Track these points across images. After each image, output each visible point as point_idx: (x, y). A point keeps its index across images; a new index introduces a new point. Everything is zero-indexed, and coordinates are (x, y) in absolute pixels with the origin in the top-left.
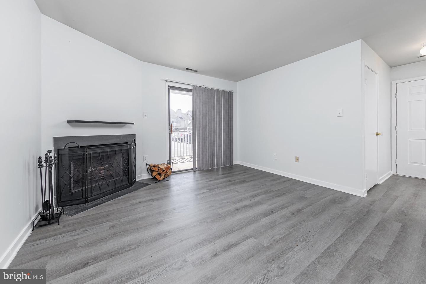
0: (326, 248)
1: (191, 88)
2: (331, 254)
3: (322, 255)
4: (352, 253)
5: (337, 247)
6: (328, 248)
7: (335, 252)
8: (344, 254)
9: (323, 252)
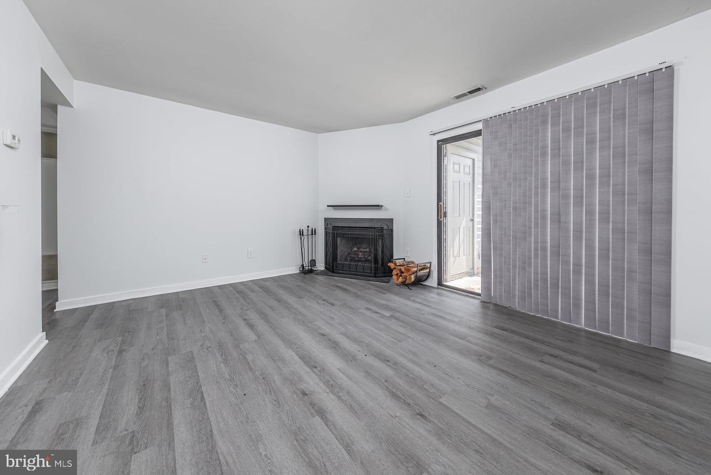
0: (205, 396)
1: (479, 126)
2: (194, 395)
3: (199, 384)
4: (175, 422)
5: (198, 412)
6: (203, 398)
7: (193, 402)
8: (183, 410)
9: (201, 388)
